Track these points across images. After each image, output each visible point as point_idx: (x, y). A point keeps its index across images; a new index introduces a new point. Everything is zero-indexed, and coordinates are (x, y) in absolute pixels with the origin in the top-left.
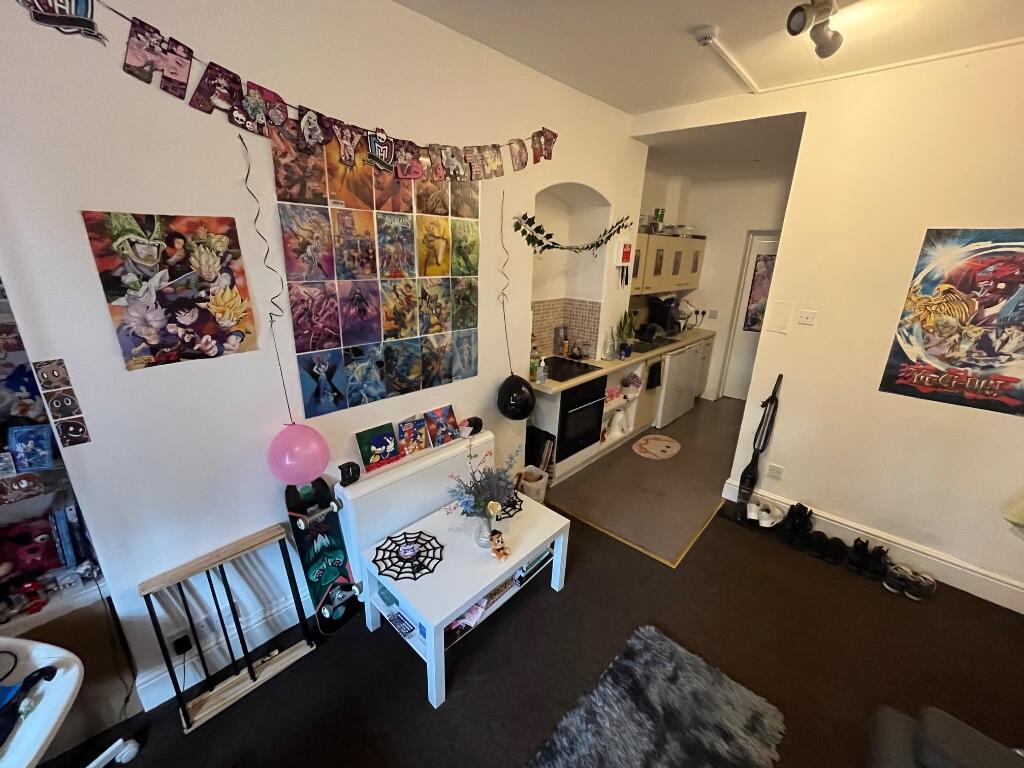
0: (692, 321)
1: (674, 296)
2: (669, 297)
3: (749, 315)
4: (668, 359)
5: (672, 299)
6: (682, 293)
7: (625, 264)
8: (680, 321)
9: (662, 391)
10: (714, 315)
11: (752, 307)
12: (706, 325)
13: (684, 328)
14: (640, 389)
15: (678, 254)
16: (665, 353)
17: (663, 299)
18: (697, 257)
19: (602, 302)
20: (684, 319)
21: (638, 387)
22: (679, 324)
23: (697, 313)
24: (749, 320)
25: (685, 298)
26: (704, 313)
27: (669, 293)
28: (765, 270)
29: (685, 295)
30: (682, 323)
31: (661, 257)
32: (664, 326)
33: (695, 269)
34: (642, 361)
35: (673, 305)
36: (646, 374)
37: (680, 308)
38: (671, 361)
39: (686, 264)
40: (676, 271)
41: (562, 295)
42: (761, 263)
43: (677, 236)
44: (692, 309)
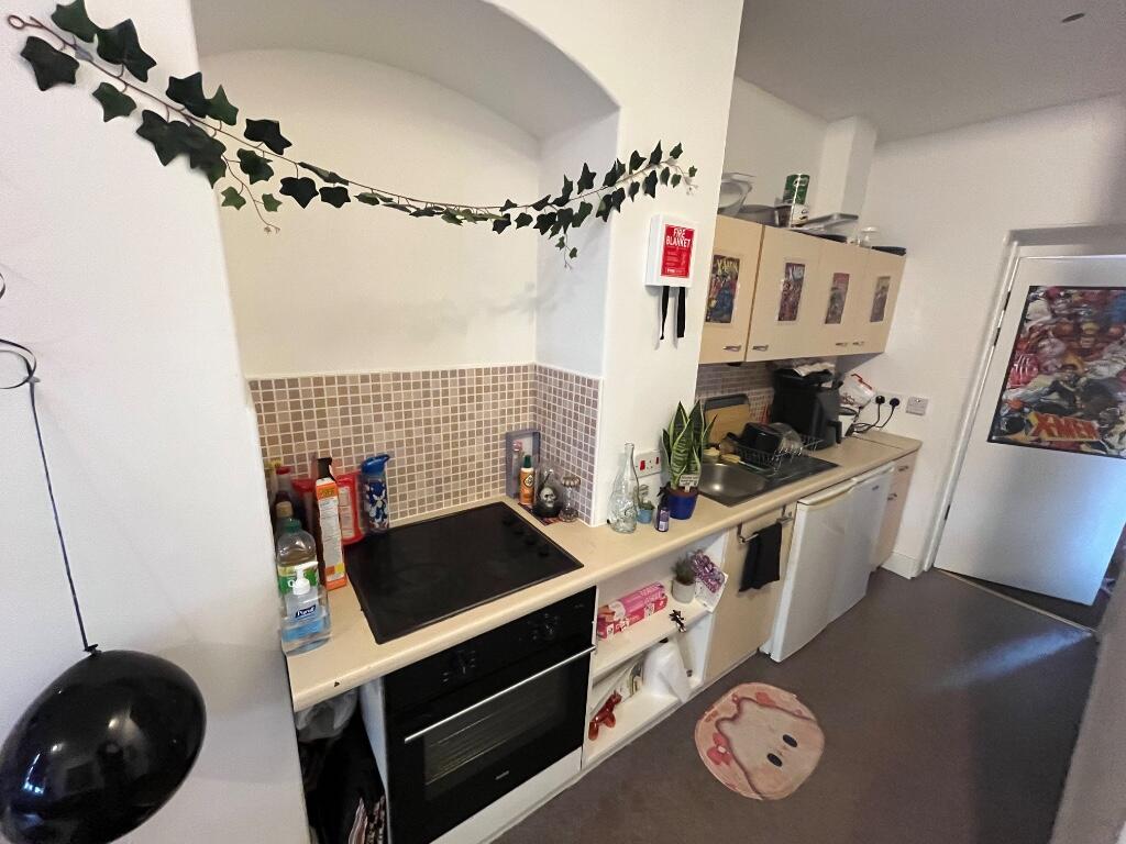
0: (869, 416)
1: (830, 366)
2: (818, 368)
3: (1004, 413)
4: (802, 513)
5: (826, 372)
6: (846, 363)
7: (674, 282)
8: (842, 418)
9: (785, 590)
10: (917, 408)
11: (1011, 395)
12: (898, 425)
13: (850, 432)
14: (720, 592)
15: (841, 279)
16: (797, 500)
17: (803, 371)
18: (885, 289)
19: (602, 378)
20: (852, 413)
21: (713, 590)
22: (838, 425)
23: (880, 400)
24: (1004, 422)
25: (854, 371)
26: (895, 403)
27: (819, 360)
28: (1048, 318)
29: (855, 365)
30: (846, 422)
31: (799, 282)
32: (802, 430)
33: (878, 314)
34: (728, 528)
35: (828, 385)
36: (740, 556)
37: (842, 391)
38: (808, 520)
39: (858, 302)
40: (833, 315)
41: (527, 358)
42: (1041, 304)
43: (841, 239)
44: (870, 394)
